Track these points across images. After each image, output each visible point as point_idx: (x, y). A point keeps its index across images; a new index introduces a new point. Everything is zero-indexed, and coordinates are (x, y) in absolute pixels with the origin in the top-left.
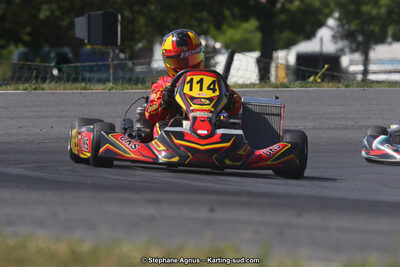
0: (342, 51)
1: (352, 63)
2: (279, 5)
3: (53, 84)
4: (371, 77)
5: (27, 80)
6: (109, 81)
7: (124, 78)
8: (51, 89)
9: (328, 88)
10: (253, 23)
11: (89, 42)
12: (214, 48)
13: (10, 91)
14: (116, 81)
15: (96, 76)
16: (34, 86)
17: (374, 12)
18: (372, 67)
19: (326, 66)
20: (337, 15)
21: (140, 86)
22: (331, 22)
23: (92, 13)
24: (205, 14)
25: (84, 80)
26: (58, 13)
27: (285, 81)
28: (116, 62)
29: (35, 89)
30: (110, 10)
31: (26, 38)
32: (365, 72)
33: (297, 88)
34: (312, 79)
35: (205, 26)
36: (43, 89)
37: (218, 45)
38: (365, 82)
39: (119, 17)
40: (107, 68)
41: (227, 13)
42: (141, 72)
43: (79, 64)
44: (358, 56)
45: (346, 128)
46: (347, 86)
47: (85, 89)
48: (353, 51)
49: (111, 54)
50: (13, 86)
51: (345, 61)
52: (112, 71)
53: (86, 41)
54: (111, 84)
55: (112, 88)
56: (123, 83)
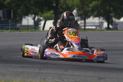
1: (81, 23)
2: (59, 7)
4: (87, 27)
7: (13, 29)
11: (3, 18)
12: (40, 19)
14: (11, 29)
18: (87, 25)
20: (76, 9)
21: (18, 31)
23: (4, 9)
25: (2, 29)
28: (11, 24)
30: (9, 8)
32: (85, 26)
37: (41, 18)
38: (85, 29)
39: (12, 10)
40: (9, 25)
43: (0, 25)
44: (83, 21)
47: (2, 32)
49: (10, 21)
51: (79, 22)
52: (10, 27)
53: (2, 18)
54: (9, 30)
55: (10, 32)
56: (13, 30)
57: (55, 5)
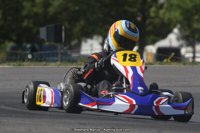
0: (182, 46)
1: (187, 52)
2: (148, 22)
3: (29, 63)
4: (197, 60)
5: (15, 60)
6: (58, 61)
7: (66, 60)
8: (27, 65)
9: (175, 65)
13: (6, 66)
14: (62, 61)
15: (51, 59)
16: (18, 64)
18: (197, 55)
19: (173, 54)
21: (74, 64)
22: (176, 30)
23: (50, 26)
25: (45, 60)
26: (31, 25)
27: (151, 61)
28: (62, 51)
29: (19, 65)
31: (15, 38)
32: (194, 57)
33: (157, 65)
34: (165, 60)
36: (23, 65)
38: (194, 62)
40: (57, 54)
42: (75, 57)
43: (42, 52)
44: (190, 49)
45: (184, 86)
46: (184, 64)
47: (46, 65)
48: (188, 45)
49: (59, 47)
50: (7, 64)
51: (183, 51)
52: (59, 56)
53: (46, 40)
54: (59, 63)
55: (60, 65)
56: (65, 62)
57: (139, 19)
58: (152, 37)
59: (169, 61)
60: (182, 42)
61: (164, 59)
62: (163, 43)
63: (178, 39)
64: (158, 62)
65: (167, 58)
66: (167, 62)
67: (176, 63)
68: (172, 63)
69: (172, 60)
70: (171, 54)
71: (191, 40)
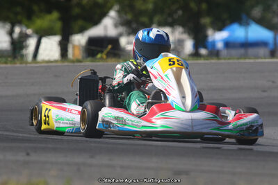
0: (121, 35)
9: (112, 62)
10: (55, 15)
17: (143, 8)
19: (110, 47)
22: (113, 13)
24: (18, 9)
27: (80, 57)
33: (89, 63)
34: (99, 56)
35: (19, 17)
41: (35, 8)
48: (129, 34)
58: (80, 23)
59: (105, 57)
60: (121, 29)
61: (97, 54)
62: (96, 31)
63: (116, 26)
64: (89, 59)
65: (102, 52)
66: (102, 58)
67: (113, 59)
68: (109, 60)
69: (108, 55)
70: (106, 47)
71: (134, 26)
